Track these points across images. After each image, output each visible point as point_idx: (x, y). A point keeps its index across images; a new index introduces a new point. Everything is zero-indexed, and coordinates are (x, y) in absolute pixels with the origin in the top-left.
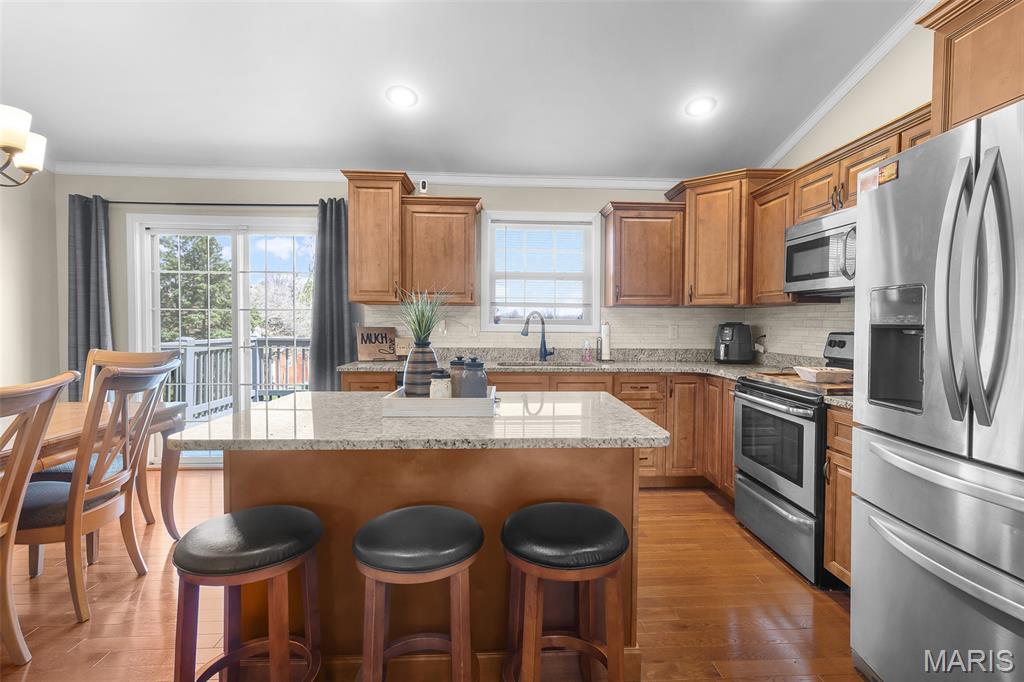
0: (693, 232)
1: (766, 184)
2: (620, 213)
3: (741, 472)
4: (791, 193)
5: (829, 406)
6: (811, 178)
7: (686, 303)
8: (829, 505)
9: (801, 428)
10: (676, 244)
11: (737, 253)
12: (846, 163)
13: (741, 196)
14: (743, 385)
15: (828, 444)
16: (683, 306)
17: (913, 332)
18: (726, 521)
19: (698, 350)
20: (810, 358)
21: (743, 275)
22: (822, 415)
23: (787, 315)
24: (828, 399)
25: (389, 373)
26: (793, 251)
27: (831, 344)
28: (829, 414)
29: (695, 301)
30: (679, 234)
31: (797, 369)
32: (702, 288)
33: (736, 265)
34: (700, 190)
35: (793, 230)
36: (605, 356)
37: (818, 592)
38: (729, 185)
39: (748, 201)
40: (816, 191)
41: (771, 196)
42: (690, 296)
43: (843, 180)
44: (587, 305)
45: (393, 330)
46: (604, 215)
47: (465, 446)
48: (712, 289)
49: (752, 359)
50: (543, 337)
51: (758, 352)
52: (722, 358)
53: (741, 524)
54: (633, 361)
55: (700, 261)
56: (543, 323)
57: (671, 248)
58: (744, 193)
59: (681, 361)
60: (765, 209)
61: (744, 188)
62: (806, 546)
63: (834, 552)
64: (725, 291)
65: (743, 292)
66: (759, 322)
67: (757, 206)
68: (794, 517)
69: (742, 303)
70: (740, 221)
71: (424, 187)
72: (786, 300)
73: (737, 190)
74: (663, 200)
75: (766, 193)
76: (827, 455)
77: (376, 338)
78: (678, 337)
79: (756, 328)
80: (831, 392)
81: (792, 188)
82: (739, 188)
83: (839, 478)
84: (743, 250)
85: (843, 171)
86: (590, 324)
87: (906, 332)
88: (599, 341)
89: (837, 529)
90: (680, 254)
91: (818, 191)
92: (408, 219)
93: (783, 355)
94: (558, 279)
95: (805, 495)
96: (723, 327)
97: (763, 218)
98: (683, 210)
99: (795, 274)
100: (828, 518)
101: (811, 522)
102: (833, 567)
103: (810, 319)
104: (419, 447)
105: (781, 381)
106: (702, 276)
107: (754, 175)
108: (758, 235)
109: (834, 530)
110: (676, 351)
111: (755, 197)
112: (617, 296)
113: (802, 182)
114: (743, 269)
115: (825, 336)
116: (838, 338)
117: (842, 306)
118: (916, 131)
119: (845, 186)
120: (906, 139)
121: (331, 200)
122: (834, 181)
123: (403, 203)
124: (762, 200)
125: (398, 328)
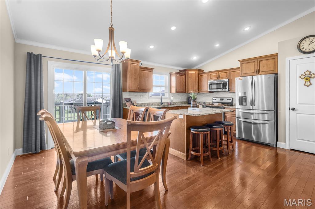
1: (200, 72)
2: (177, 74)
6: (212, 73)
13: (197, 74)
15: (225, 113)
16: (186, 93)
21: (197, 88)
24: (225, 107)
26: (210, 84)
32: (190, 90)
34: (189, 71)
35: (209, 81)
42: (188, 91)
43: (219, 75)
44: (166, 93)
46: (171, 74)
55: (190, 85)
59: (182, 104)
64: (194, 90)
65: (197, 91)
67: (199, 76)
70: (197, 78)
73: (196, 72)
74: (179, 72)
75: (202, 74)
76: (225, 115)
77: (128, 101)
81: (208, 74)
84: (197, 83)
91: (214, 76)
94: (161, 87)
97: (201, 78)
98: (186, 74)
99: (211, 88)
106: (190, 87)
107: (198, 70)
110: (181, 102)
111: (199, 74)
112: (177, 91)
116: (215, 99)
117: (214, 93)
118: (231, 71)
119: (220, 76)
120: (230, 71)
121: (118, 64)
122: (217, 75)
123: (140, 68)
124: (201, 75)
125: (131, 98)
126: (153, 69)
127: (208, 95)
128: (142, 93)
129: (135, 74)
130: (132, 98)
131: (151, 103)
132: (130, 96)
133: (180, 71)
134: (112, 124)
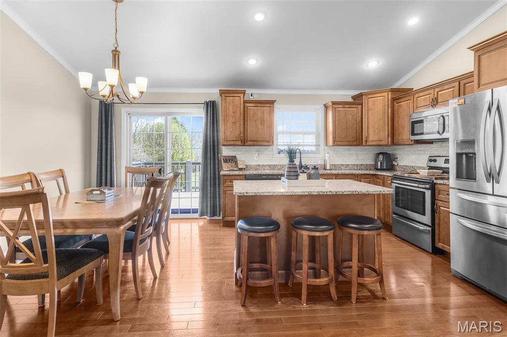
0: (366, 114)
1: (400, 95)
2: (335, 106)
3: (394, 213)
4: (412, 99)
5: (436, 184)
6: (421, 94)
7: (364, 144)
8: (437, 221)
9: (424, 193)
10: (359, 119)
11: (387, 123)
12: (437, 90)
13: (388, 99)
14: (395, 177)
15: (436, 198)
16: (362, 145)
17: (471, 155)
18: (389, 235)
19: (367, 165)
20: (420, 167)
21: (389, 132)
22: (433, 188)
23: (409, 149)
24: (435, 181)
25: (242, 175)
26: (413, 123)
27: (430, 161)
28: (436, 187)
29: (368, 144)
30: (360, 115)
31: (418, 171)
32: (371, 138)
33: (386, 128)
34: (370, 96)
35: (414, 115)
36: (328, 168)
37: (433, 256)
38: (383, 94)
39: (391, 101)
40: (424, 99)
41: (403, 100)
42: (366, 141)
43: (436, 96)
44: (318, 145)
45: (235, 157)
46: (326, 107)
47: (330, 193)
48: (376, 138)
49: (391, 168)
50: (301, 159)
51: (394, 165)
52: (379, 168)
53: (396, 236)
54: (338, 170)
55: (370, 126)
56: (300, 153)
57: (356, 121)
58: (389, 98)
59: (359, 169)
60: (400, 105)
61: (389, 96)
62: (428, 238)
63: (439, 239)
64: (382, 139)
65: (389, 139)
66: (395, 152)
67: (395, 103)
68: (422, 227)
69: (389, 144)
70: (388, 110)
71: (252, 96)
72: (411, 143)
73: (386, 97)
74: (351, 100)
75: (400, 98)
76: (436, 202)
77: (229, 161)
78: (358, 159)
79: (393, 155)
80: (436, 179)
81: (413, 97)
82: (387, 96)
83: (441, 211)
84: (389, 121)
85: (436, 93)
86: (319, 153)
87: (469, 155)
88: (325, 161)
89: (441, 230)
90: (360, 122)
91: (425, 100)
92: (246, 110)
93: (407, 166)
94: (305, 134)
95: (427, 219)
96: (379, 154)
97: (398, 109)
98: (362, 104)
99: (415, 133)
100: (436, 227)
101: (430, 229)
102: (440, 245)
103: (419, 150)
104: (316, 194)
105: (413, 175)
106: (371, 132)
107: (393, 91)
108: (396, 116)
109: (439, 231)
110: (357, 165)
111: (394, 100)
112: (334, 141)
113: (417, 95)
114: (390, 130)
115: (426, 158)
116: (433, 158)
117: (434, 145)
118: (465, 81)
119: (437, 99)
120: (462, 83)
121: (211, 101)
122: (432, 96)
123: (244, 103)
124: (399, 101)
125: (237, 156)
126: (275, 101)
127: (421, 150)
128: (259, 147)
129: (233, 115)
130: (240, 156)
131: (279, 165)
132: (235, 153)
133: (354, 98)
134: (100, 194)
